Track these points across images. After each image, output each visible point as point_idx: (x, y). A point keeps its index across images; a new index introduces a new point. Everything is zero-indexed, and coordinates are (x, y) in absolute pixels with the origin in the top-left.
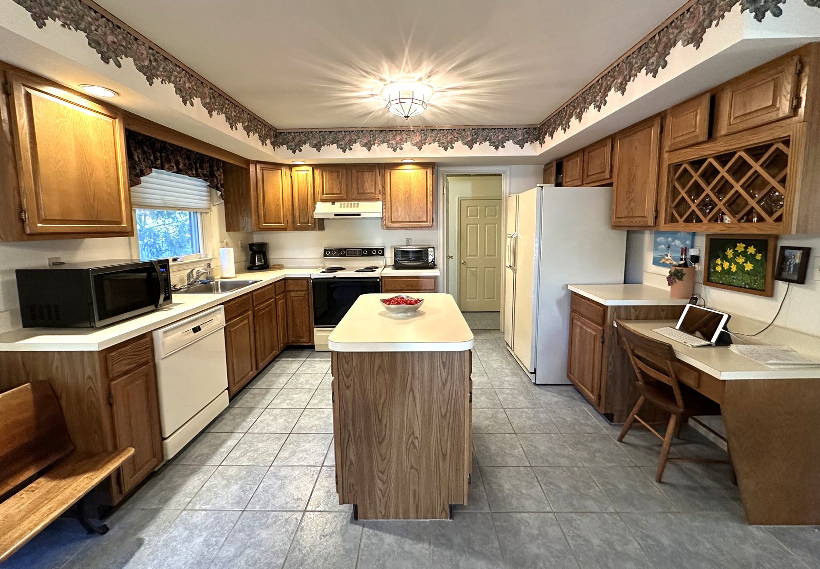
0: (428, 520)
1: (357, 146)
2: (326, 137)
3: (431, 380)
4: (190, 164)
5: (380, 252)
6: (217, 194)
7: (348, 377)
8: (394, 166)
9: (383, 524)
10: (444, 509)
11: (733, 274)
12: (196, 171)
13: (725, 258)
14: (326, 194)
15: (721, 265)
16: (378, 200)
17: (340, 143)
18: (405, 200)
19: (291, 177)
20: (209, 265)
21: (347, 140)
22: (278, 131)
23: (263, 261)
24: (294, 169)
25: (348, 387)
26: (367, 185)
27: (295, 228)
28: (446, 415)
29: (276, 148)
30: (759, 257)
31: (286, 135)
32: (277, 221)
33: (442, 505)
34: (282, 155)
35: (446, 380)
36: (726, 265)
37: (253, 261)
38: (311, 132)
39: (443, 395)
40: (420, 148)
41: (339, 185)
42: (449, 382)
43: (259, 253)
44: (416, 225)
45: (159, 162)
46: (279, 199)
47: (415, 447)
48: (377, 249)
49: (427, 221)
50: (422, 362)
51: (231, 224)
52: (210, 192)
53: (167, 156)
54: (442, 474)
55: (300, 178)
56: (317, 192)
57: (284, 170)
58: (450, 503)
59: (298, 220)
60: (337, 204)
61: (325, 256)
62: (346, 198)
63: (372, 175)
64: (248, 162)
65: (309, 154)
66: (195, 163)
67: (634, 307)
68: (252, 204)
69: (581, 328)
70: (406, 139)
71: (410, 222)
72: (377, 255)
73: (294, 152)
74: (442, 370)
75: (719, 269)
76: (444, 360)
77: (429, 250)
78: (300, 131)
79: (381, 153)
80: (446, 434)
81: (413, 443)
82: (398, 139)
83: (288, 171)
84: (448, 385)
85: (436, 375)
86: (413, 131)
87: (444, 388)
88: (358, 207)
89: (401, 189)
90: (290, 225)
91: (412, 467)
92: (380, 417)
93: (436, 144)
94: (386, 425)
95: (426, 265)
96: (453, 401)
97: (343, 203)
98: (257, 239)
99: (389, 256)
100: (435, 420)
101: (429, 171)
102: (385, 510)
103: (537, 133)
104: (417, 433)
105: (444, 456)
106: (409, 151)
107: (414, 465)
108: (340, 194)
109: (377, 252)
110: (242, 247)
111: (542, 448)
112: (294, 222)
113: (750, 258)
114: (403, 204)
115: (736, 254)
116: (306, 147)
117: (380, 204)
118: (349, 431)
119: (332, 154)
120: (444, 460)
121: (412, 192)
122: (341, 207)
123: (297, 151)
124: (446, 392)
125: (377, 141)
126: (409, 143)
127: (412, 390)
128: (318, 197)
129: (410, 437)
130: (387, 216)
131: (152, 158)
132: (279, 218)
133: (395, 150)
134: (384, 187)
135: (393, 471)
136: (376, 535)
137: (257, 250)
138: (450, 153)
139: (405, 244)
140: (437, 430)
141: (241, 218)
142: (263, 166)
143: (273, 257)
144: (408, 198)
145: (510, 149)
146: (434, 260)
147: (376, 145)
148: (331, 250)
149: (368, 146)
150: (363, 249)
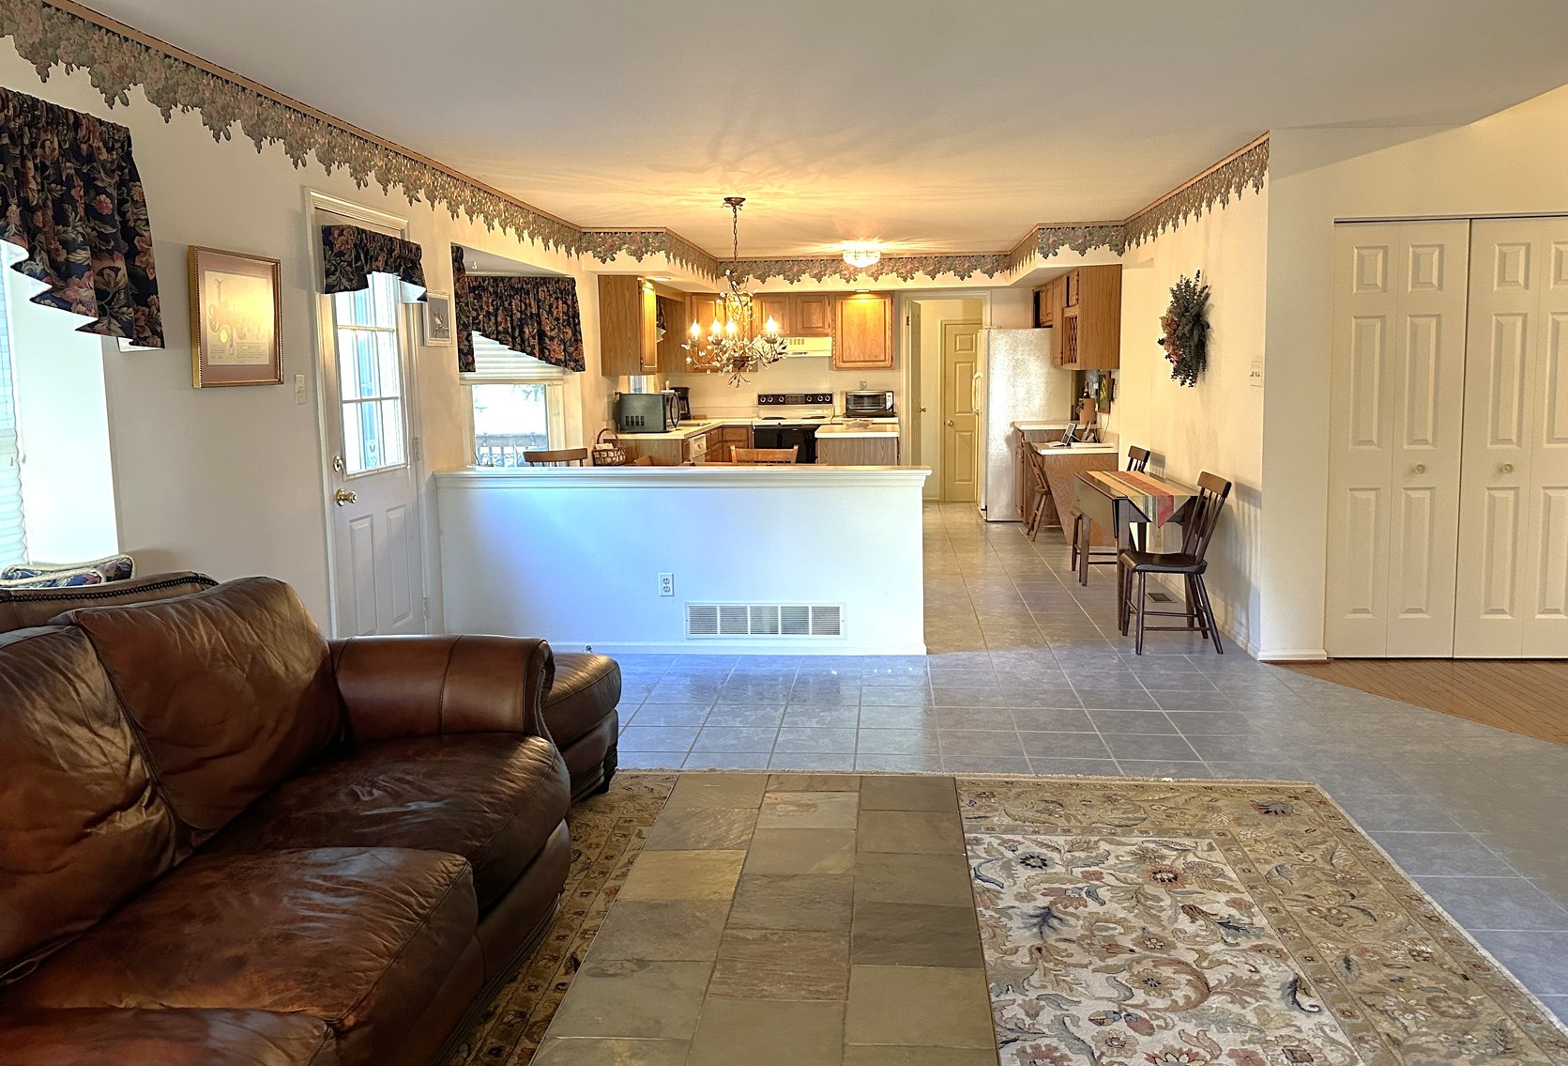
1: (806, 277)
2: (772, 268)
5: (826, 399)
7: (826, 456)
8: (846, 296)
16: (826, 335)
17: (788, 274)
18: (858, 336)
21: (795, 270)
22: (720, 262)
23: (686, 409)
26: (814, 317)
29: (715, 279)
31: (727, 265)
34: (722, 286)
38: (756, 262)
40: (876, 279)
41: (781, 318)
43: (683, 399)
44: (871, 365)
48: (824, 395)
49: (885, 361)
57: (717, 301)
61: (760, 403)
63: (822, 305)
65: (753, 285)
71: (864, 361)
72: (824, 402)
73: (733, 284)
77: (887, 394)
78: (743, 261)
79: (833, 284)
82: (852, 268)
84: (885, 460)
88: (803, 343)
89: (853, 322)
93: (895, 274)
95: (883, 412)
99: (839, 404)
101: (888, 302)
103: (1007, 260)
106: (864, 282)
109: (823, 399)
114: (856, 340)
116: (752, 278)
117: (829, 340)
119: (778, 284)
121: (867, 326)
123: (737, 282)
125: (827, 272)
126: (864, 273)
130: (837, 354)
133: (848, 282)
134: (834, 321)
137: (681, 396)
138: (910, 285)
139: (859, 388)
142: (699, 298)
143: (695, 404)
144: (863, 330)
145: (978, 279)
146: (892, 407)
147: (827, 276)
148: (767, 396)
149: (819, 277)
150: (806, 395)
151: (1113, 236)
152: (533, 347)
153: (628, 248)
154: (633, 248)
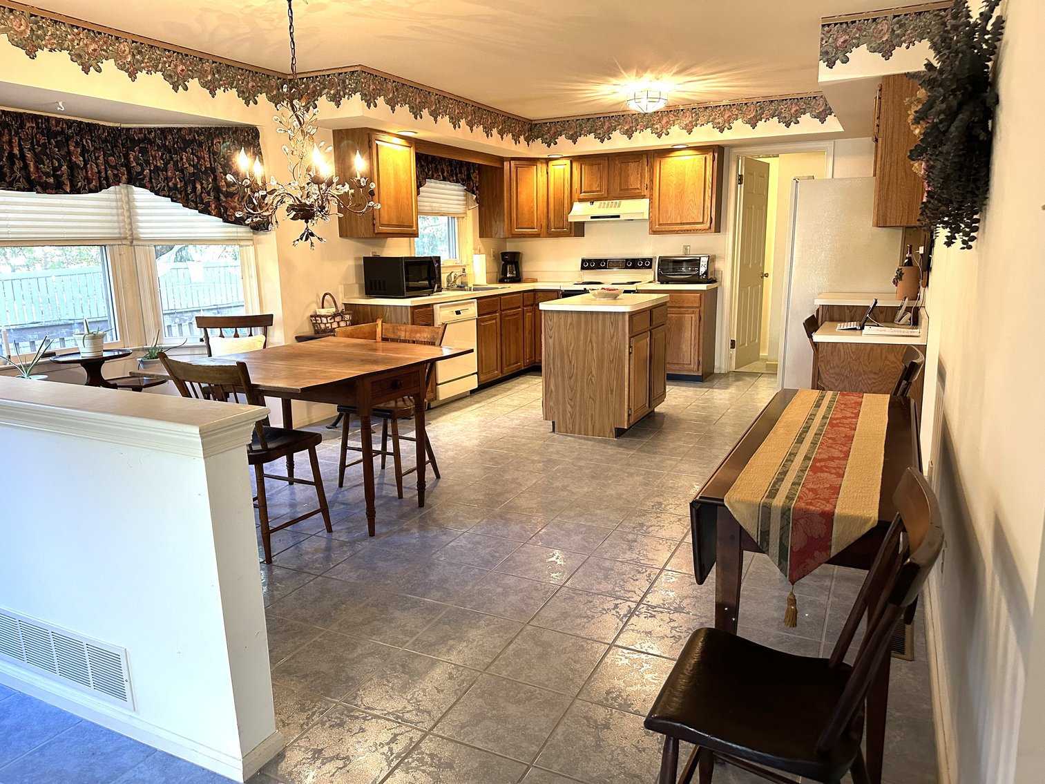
0: (600, 438)
1: (616, 135)
2: (583, 125)
3: (603, 335)
4: (452, 170)
5: (647, 263)
6: (472, 196)
7: (551, 330)
8: (666, 152)
10: (611, 431)
12: (456, 176)
14: (585, 192)
16: (644, 197)
17: (599, 132)
18: (676, 197)
19: (547, 173)
20: (464, 270)
21: (605, 127)
22: (534, 122)
23: (515, 272)
24: (551, 164)
25: (551, 337)
26: (632, 178)
27: (551, 235)
28: (613, 361)
29: (530, 143)
31: (541, 126)
32: (530, 226)
33: (611, 428)
34: (537, 149)
35: (613, 335)
37: (504, 272)
38: (568, 121)
39: (612, 346)
40: (690, 132)
41: (599, 180)
42: (615, 337)
43: (511, 263)
44: (689, 227)
45: (431, 172)
46: (533, 200)
47: (592, 382)
48: (644, 260)
49: (703, 223)
50: (598, 322)
51: (484, 231)
52: (465, 196)
53: (436, 166)
54: (610, 404)
55: (557, 173)
56: (574, 190)
57: (539, 166)
58: (615, 426)
59: (552, 224)
60: (597, 204)
61: (583, 268)
62: (606, 196)
63: (638, 165)
64: (502, 160)
65: (565, 146)
66: (456, 168)
68: (506, 207)
70: (674, 121)
71: (681, 224)
72: (644, 267)
73: (549, 146)
74: (612, 327)
77: (702, 259)
78: (556, 120)
79: (645, 140)
80: (613, 375)
81: (591, 379)
82: (664, 121)
83: (544, 167)
84: (615, 338)
85: (607, 331)
86: (682, 110)
87: (612, 341)
88: (619, 206)
89: (672, 182)
90: (544, 230)
91: (590, 397)
92: (570, 360)
93: (710, 125)
95: (698, 278)
96: (618, 350)
97: (603, 202)
98: (510, 247)
99: (656, 270)
100: (606, 364)
101: (709, 157)
102: (573, 428)
104: (594, 373)
105: (612, 391)
106: (676, 136)
107: (592, 396)
108: (600, 191)
109: (644, 263)
110: (494, 256)
112: (548, 226)
114: (674, 201)
116: (562, 140)
117: (647, 201)
118: (551, 368)
119: (589, 145)
120: (612, 394)
121: (686, 185)
122: (599, 208)
123: (552, 144)
124: (613, 344)
125: (639, 127)
126: (677, 126)
127: (591, 341)
128: (576, 196)
129: (589, 375)
130: (655, 216)
131: (426, 170)
132: (533, 222)
133: (659, 136)
134: (652, 181)
135: (578, 399)
136: (565, 439)
137: (509, 260)
138: (727, 136)
139: (682, 253)
140: (607, 371)
141: (494, 223)
142: (517, 162)
143: (527, 269)
145: (808, 124)
146: (706, 273)
147: (638, 131)
148: (589, 261)
149: (629, 134)
150: (627, 260)
152: (208, 204)
153: (328, 92)
154: (332, 92)
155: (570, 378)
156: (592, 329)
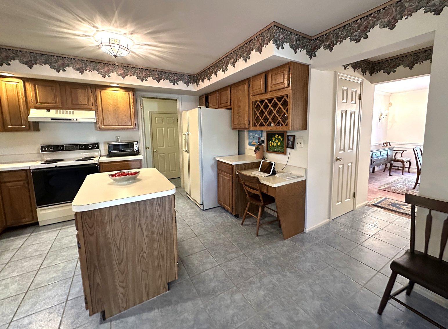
0: (155, 298)
1: (70, 69)
2: (38, 57)
3: (152, 216)
5: (95, 146)
8: (104, 87)
9: (126, 313)
10: (164, 287)
11: (275, 147)
13: (272, 141)
14: (40, 103)
15: (272, 144)
16: (91, 110)
17: (54, 64)
18: (113, 111)
21: (59, 62)
24: (2, 80)
26: (81, 98)
27: (7, 130)
28: (162, 233)
30: (282, 140)
33: (163, 285)
35: (161, 214)
36: (273, 143)
39: (160, 223)
40: (124, 78)
41: (53, 96)
42: (163, 215)
44: (122, 127)
47: (144, 258)
48: (93, 144)
49: (131, 125)
50: (146, 207)
54: (162, 268)
56: (29, 100)
58: (168, 282)
59: (8, 122)
60: (53, 111)
61: (42, 151)
62: (61, 106)
63: (85, 91)
67: (243, 164)
69: (223, 177)
70: (113, 70)
71: (118, 125)
74: (158, 208)
75: (270, 145)
76: (159, 202)
77: (134, 143)
79: (92, 77)
80: (163, 243)
81: (142, 256)
82: (106, 69)
85: (155, 212)
86: (117, 65)
87: (160, 218)
89: (110, 103)
91: (143, 271)
92: (119, 247)
93: (135, 76)
94: (123, 251)
95: (133, 153)
96: (166, 224)
97: (58, 111)
99: (103, 149)
100: (156, 238)
101: (131, 94)
102: (126, 304)
103: (195, 79)
104: (145, 250)
105: (163, 257)
106: (114, 78)
107: (144, 269)
108: (55, 103)
109: (93, 146)
111: (211, 239)
112: (4, 124)
113: (279, 140)
114: (112, 114)
115: (275, 139)
116: (15, 63)
117: (93, 113)
120: (163, 259)
121: (119, 106)
122: (56, 113)
123: (5, 64)
124: (162, 221)
125: (88, 68)
126: (115, 73)
127: (140, 225)
128: (32, 104)
129: (140, 253)
130: (100, 121)
133: (104, 77)
134: (96, 101)
136: (122, 321)
138: (144, 84)
139: (115, 140)
140: (157, 244)
144: (116, 110)
145: (181, 86)
146: (138, 150)
147: (88, 71)
148: (48, 147)
149: (80, 71)
150: (80, 145)
151: (307, 45)
155: (120, 264)
156: (140, 215)
